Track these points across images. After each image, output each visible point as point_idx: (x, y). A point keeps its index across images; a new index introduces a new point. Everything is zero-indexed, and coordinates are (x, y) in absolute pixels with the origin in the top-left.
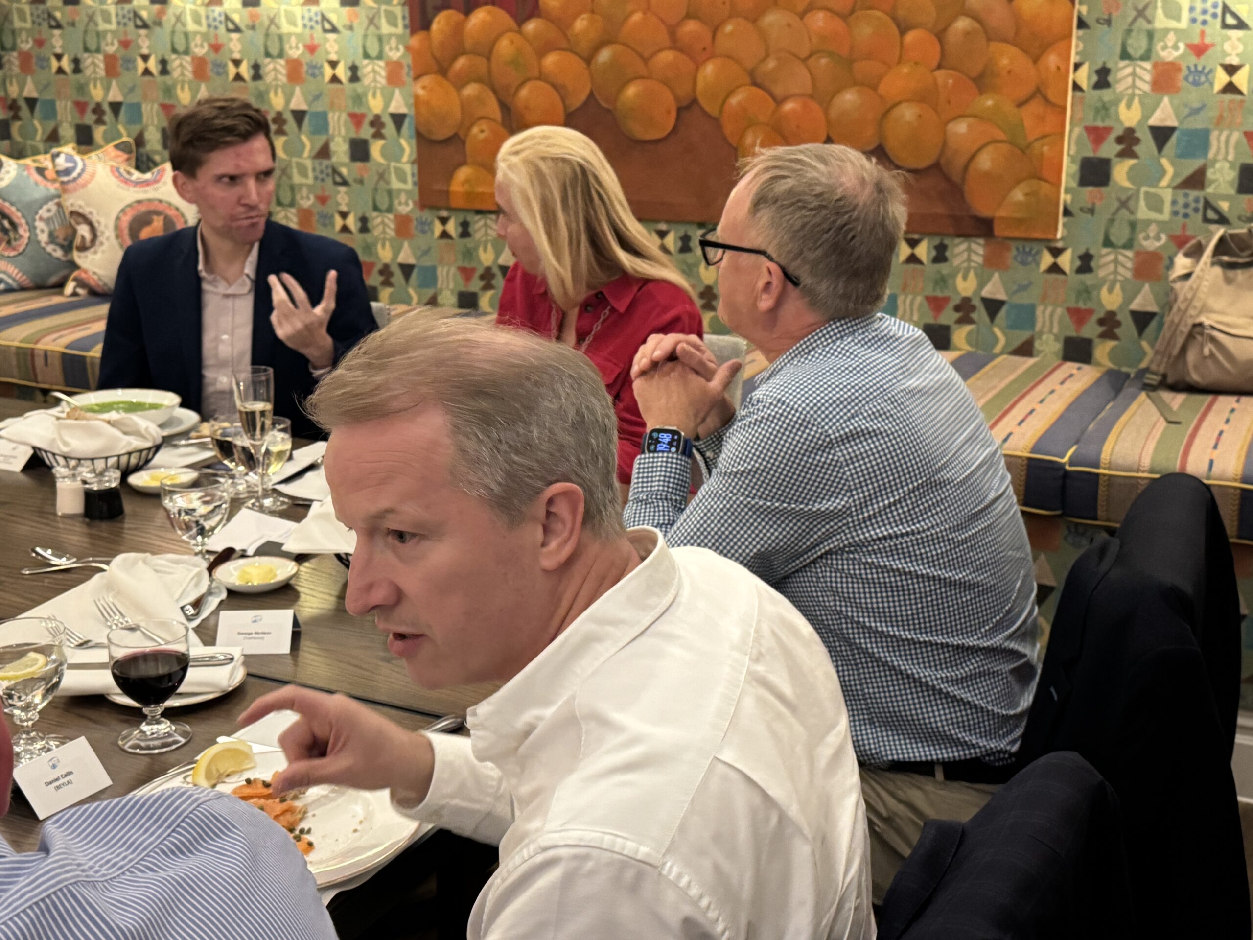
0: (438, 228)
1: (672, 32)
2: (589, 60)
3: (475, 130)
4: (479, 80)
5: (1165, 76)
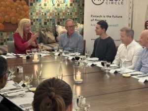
5: (37, 14)
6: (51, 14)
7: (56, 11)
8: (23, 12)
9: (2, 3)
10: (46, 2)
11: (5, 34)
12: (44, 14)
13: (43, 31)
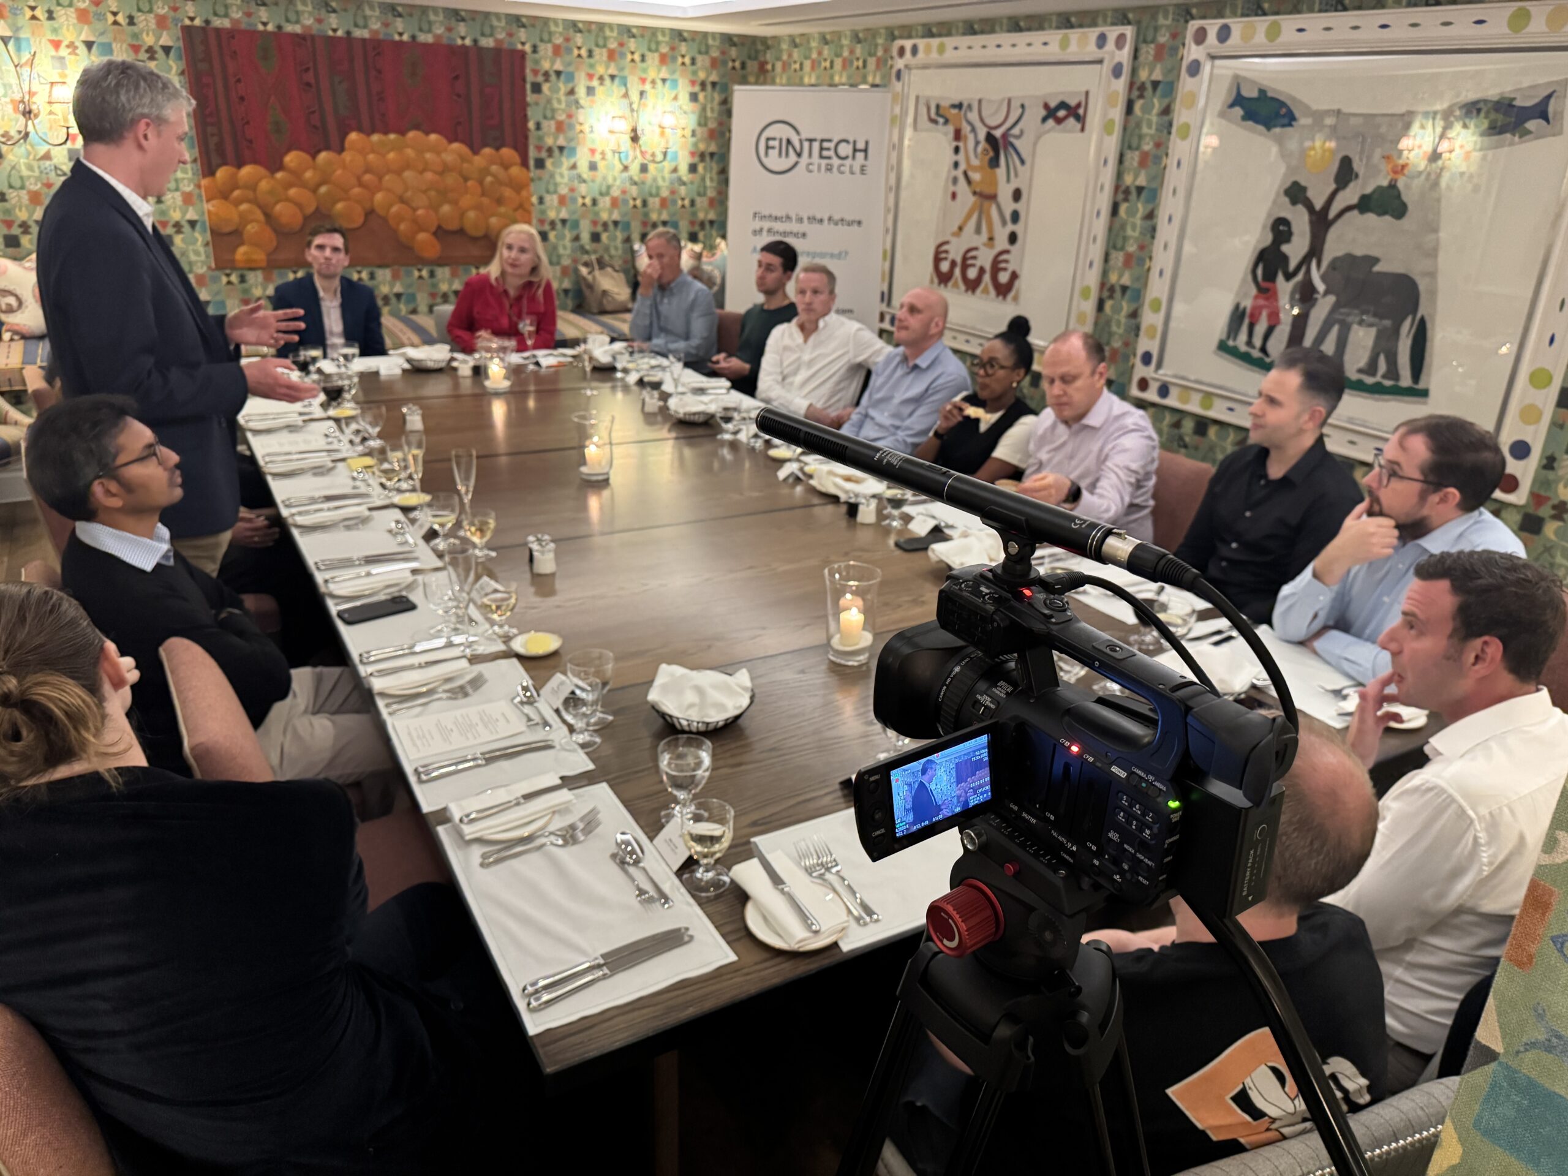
0: (224, 279)
1: (359, 179)
2: (315, 190)
3: (249, 227)
4: (249, 201)
5: (562, 200)
6: (615, 202)
7: (634, 191)
8: (508, 192)
9: (428, 156)
10: (597, 157)
11: (443, 273)
12: (588, 201)
13: (586, 264)
